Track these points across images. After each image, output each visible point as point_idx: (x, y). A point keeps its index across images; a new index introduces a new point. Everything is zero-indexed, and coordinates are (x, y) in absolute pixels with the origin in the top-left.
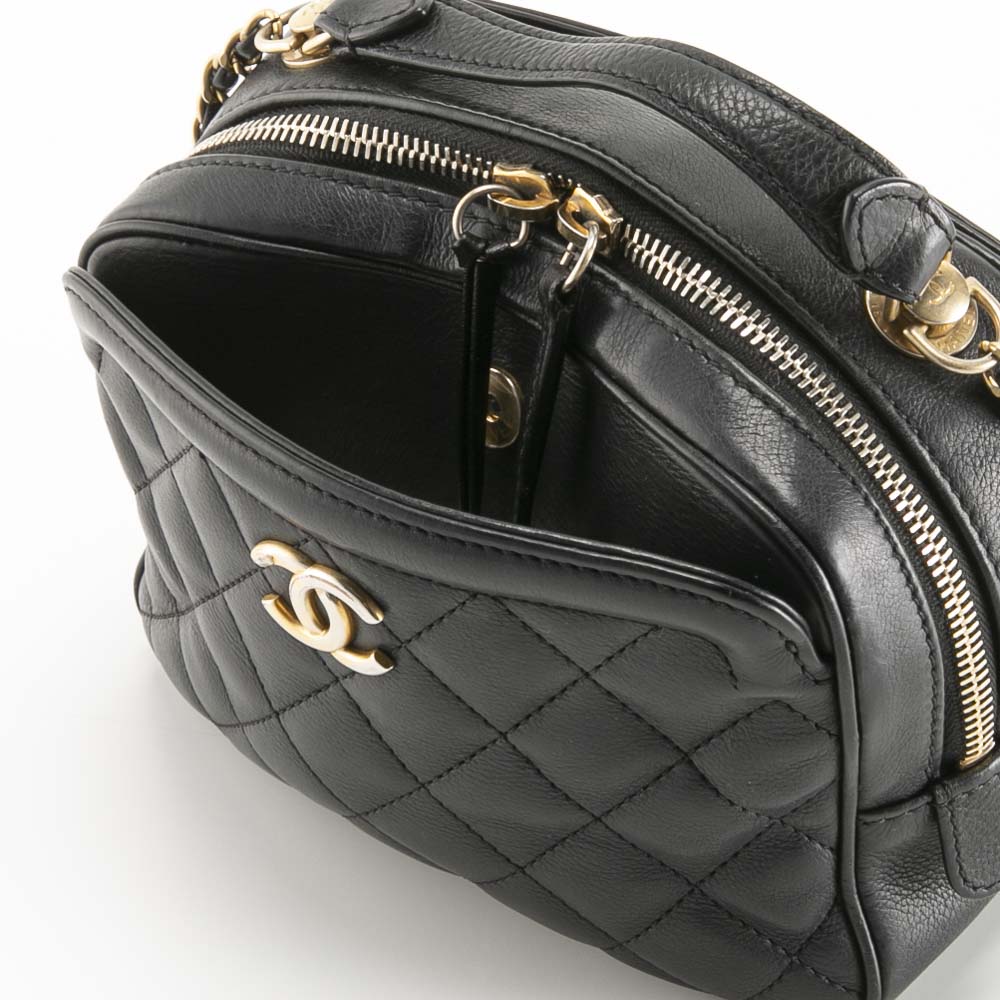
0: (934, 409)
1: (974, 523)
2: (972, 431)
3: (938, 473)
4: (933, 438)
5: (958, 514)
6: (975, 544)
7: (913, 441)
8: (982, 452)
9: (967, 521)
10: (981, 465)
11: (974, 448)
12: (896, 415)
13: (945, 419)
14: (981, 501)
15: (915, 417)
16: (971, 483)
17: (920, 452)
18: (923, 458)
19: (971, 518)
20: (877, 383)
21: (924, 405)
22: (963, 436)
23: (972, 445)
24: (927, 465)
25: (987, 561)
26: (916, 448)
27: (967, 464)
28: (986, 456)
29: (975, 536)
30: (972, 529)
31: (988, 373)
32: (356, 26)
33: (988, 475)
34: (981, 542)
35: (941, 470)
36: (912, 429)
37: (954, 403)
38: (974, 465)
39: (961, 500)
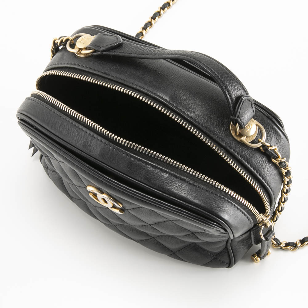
0: (250, 155)
1: (263, 179)
2: (260, 158)
3: (253, 170)
4: (250, 162)
5: (259, 178)
6: (264, 184)
7: (246, 164)
8: (262, 162)
9: (261, 179)
10: (263, 165)
11: (261, 162)
12: (241, 159)
13: (253, 156)
14: (264, 174)
15: (246, 158)
16: (261, 170)
17: (248, 166)
18: (249, 167)
19: (262, 178)
20: (235, 152)
21: (247, 154)
22: (257, 160)
23: (260, 161)
24: (250, 169)
25: (267, 186)
26: (247, 166)
27: (259, 166)
28: (264, 163)
29: (264, 182)
30: (263, 180)
31: (261, 146)
32: (102, 47)
33: (265, 167)
34: (265, 182)
35: (253, 169)
36: (245, 161)
37: (254, 152)
38: (261, 166)
39: (259, 174)
